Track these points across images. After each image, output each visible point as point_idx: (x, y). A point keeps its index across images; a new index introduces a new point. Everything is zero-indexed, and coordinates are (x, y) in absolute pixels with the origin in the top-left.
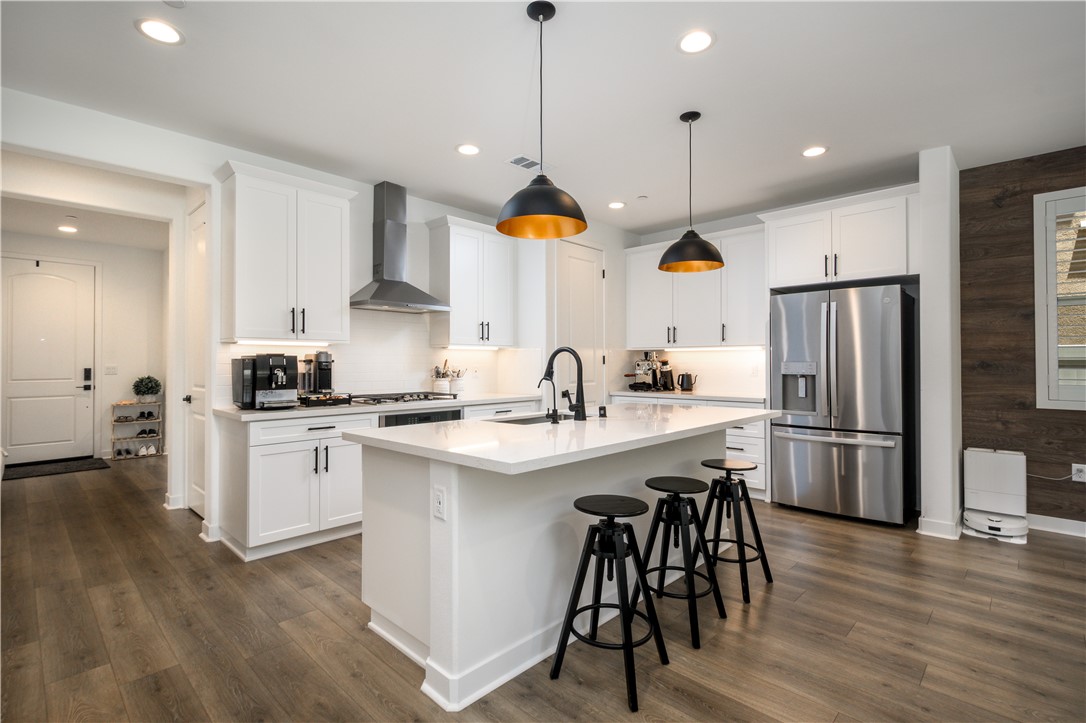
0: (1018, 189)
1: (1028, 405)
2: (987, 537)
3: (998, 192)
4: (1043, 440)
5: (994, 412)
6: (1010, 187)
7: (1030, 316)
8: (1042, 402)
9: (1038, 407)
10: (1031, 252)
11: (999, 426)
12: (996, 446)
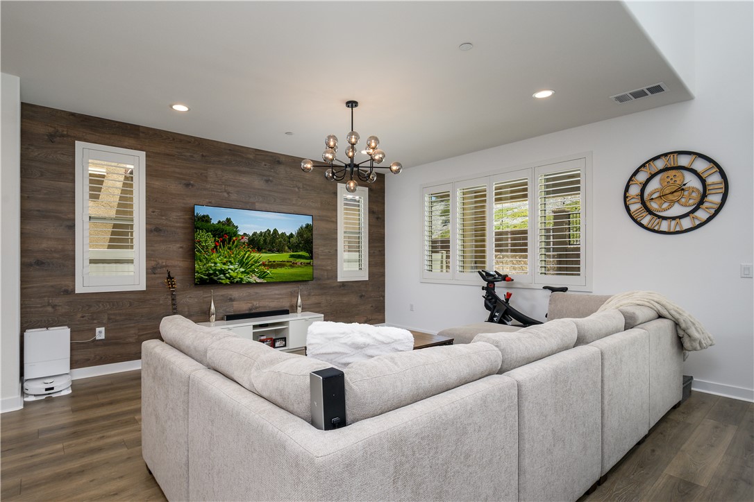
0: (65, 133)
1: (70, 291)
2: (44, 397)
3: (51, 130)
4: (79, 315)
5: (46, 299)
6: (60, 129)
7: (72, 227)
8: (79, 289)
9: (76, 292)
10: (73, 181)
11: (50, 309)
12: (48, 325)
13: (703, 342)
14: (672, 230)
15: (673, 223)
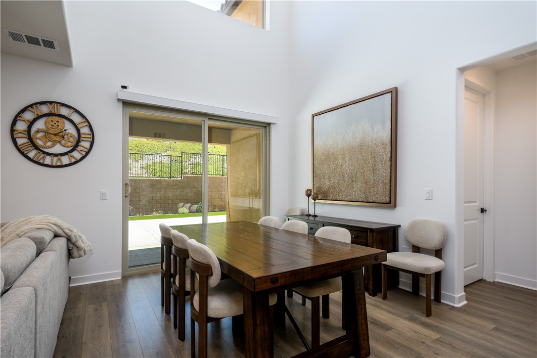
13: (86, 249)
14: (54, 164)
15: (55, 159)
